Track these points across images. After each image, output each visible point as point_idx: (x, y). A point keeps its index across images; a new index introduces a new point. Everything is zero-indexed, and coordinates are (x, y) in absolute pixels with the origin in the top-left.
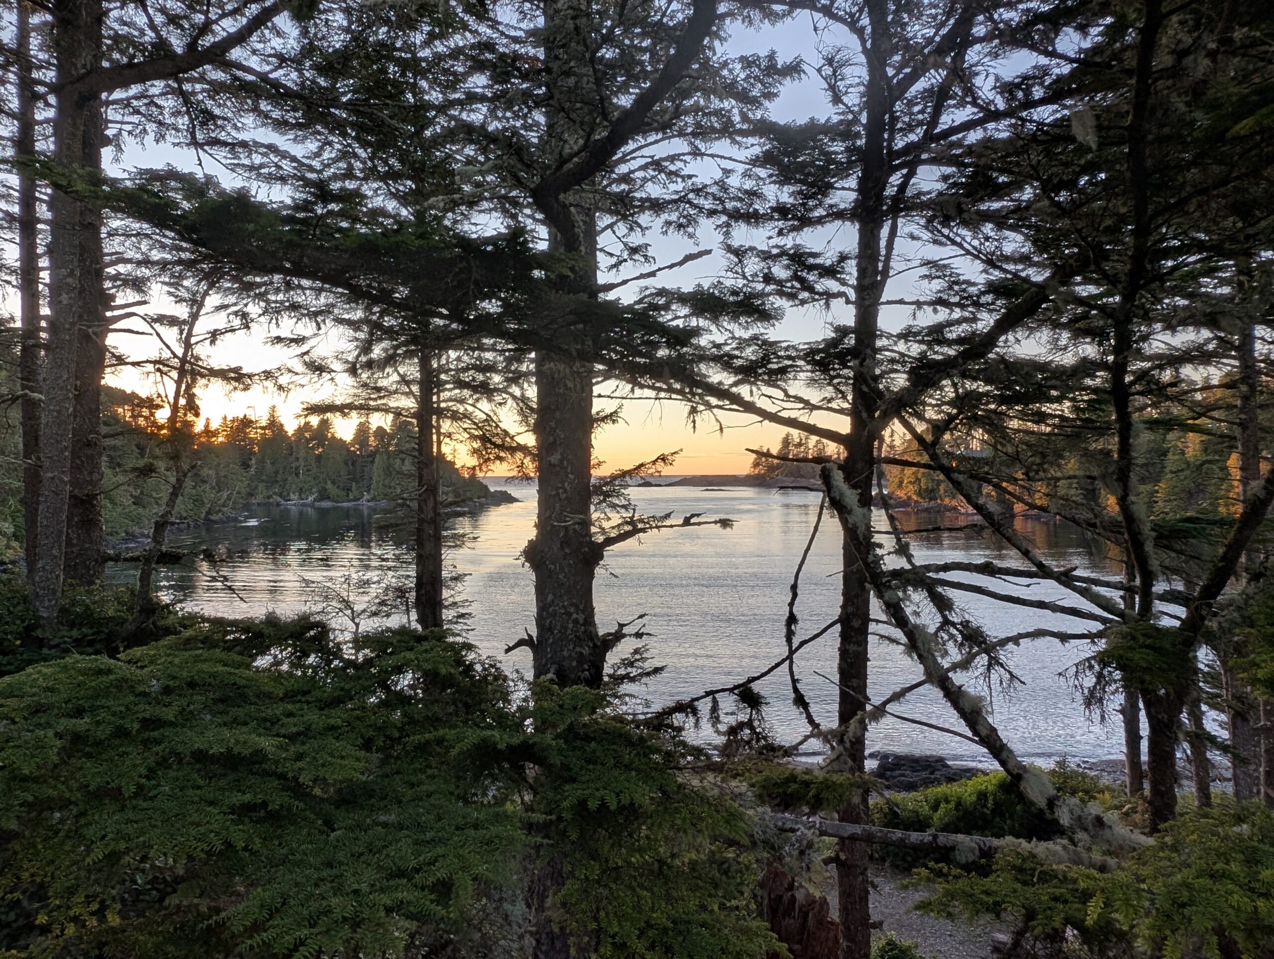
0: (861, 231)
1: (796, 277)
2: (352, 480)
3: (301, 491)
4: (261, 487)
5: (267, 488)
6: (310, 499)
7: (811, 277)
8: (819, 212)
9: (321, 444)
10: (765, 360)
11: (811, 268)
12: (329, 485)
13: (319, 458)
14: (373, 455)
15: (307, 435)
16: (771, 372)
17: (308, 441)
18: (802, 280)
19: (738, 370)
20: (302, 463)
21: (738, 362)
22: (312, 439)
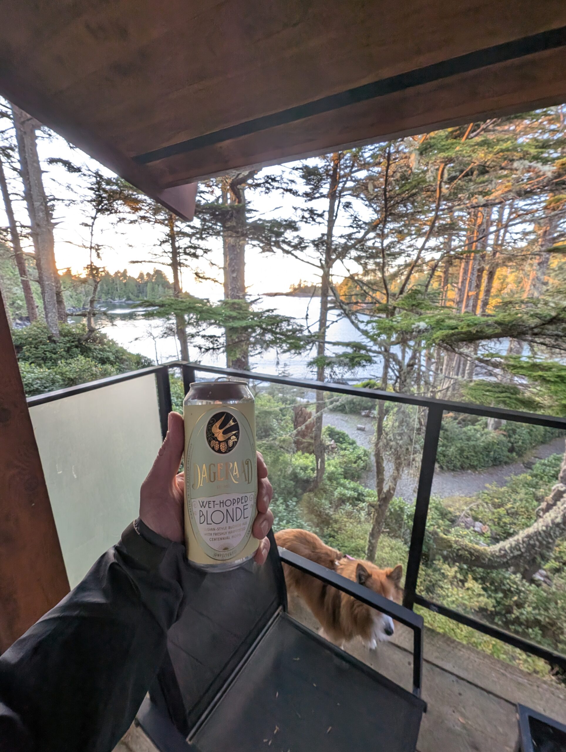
0: (330, 202)
1: (311, 217)
2: (140, 292)
3: (119, 297)
4: (103, 295)
5: (106, 296)
6: (124, 300)
7: (315, 217)
8: (317, 195)
9: (125, 278)
10: (300, 243)
11: (315, 214)
12: (130, 295)
13: (125, 284)
14: (146, 283)
15: (119, 275)
16: (302, 247)
17: (120, 277)
18: (313, 218)
19: (292, 246)
20: (118, 286)
21: (293, 244)
22: (121, 276)
